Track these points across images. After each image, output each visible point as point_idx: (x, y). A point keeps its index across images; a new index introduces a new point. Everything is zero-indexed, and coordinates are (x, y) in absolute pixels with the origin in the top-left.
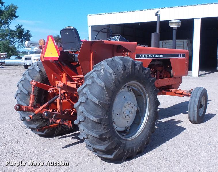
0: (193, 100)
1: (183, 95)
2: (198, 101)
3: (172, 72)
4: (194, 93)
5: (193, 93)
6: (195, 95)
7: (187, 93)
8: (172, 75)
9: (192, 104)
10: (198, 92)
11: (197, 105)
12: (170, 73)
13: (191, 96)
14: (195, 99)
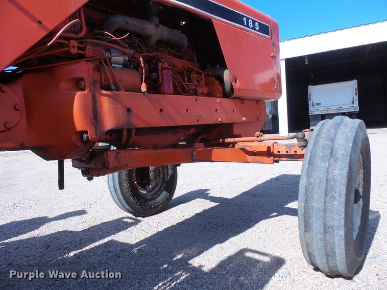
0: (319, 175)
1: (275, 156)
2: (344, 181)
3: (227, 75)
4: (321, 143)
5: (315, 144)
6: (327, 152)
7: (287, 146)
8: (227, 87)
9: (316, 197)
10: (339, 136)
11: (343, 199)
12: (221, 80)
13: (307, 157)
14: (328, 169)
